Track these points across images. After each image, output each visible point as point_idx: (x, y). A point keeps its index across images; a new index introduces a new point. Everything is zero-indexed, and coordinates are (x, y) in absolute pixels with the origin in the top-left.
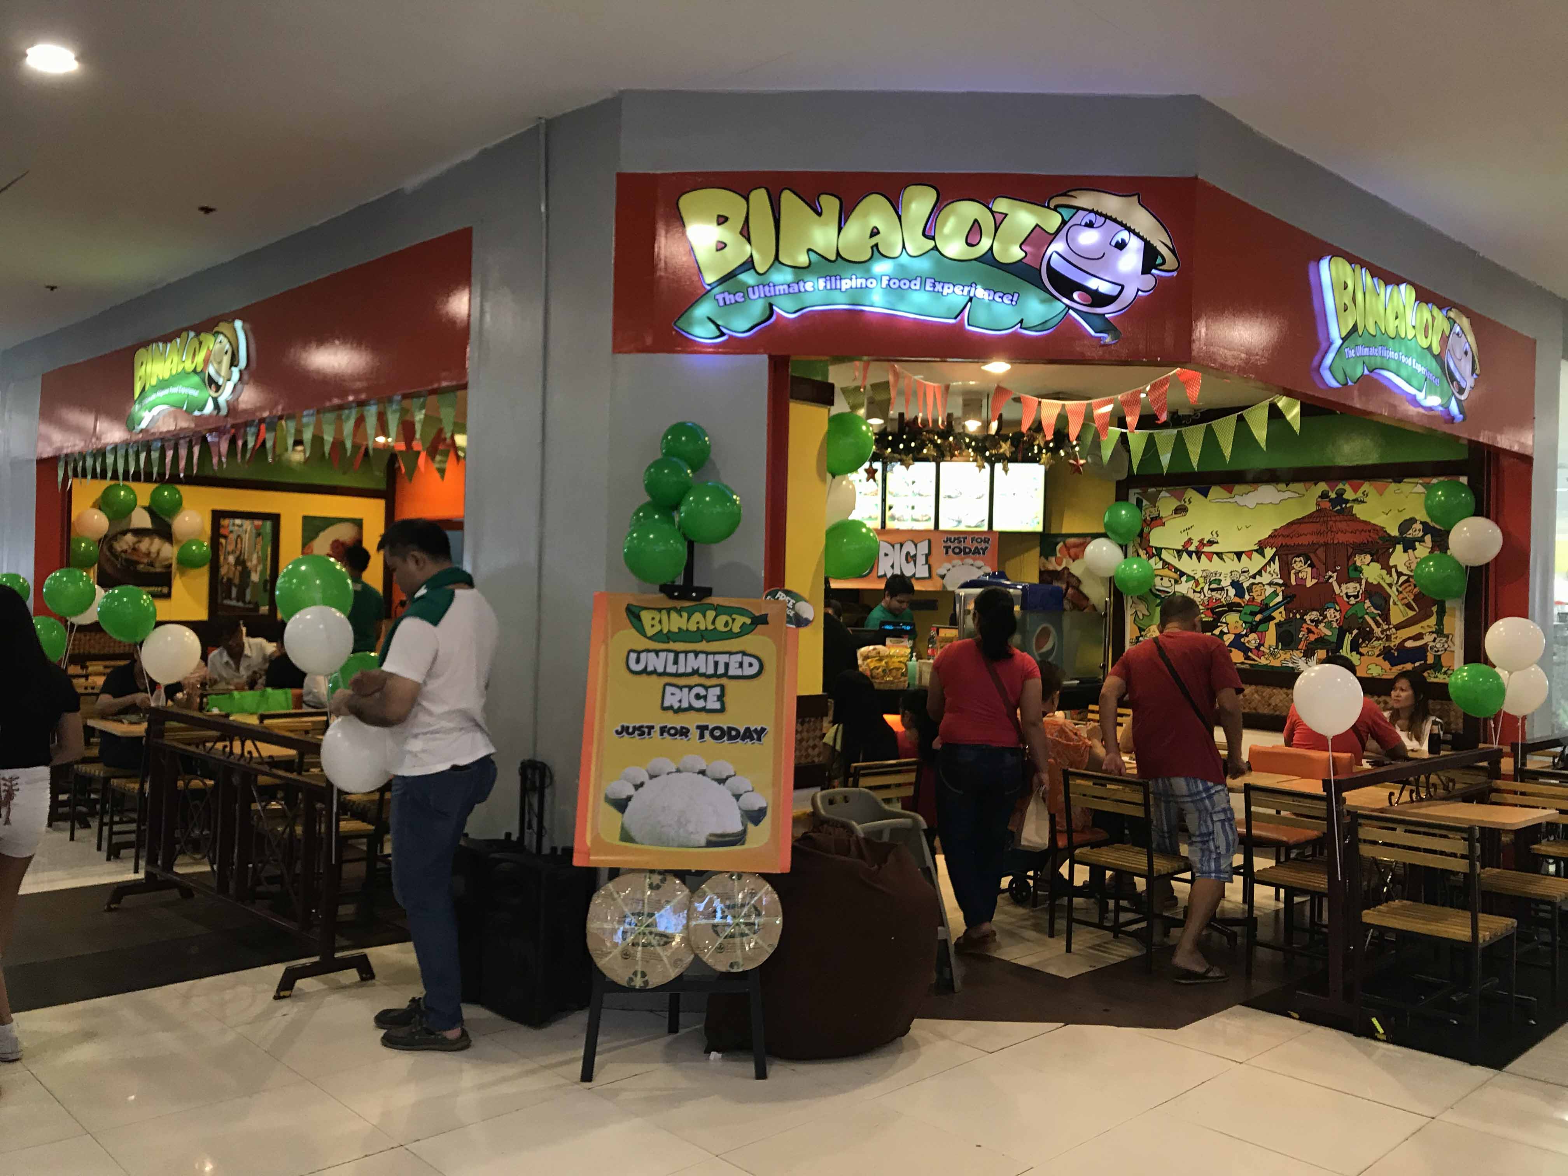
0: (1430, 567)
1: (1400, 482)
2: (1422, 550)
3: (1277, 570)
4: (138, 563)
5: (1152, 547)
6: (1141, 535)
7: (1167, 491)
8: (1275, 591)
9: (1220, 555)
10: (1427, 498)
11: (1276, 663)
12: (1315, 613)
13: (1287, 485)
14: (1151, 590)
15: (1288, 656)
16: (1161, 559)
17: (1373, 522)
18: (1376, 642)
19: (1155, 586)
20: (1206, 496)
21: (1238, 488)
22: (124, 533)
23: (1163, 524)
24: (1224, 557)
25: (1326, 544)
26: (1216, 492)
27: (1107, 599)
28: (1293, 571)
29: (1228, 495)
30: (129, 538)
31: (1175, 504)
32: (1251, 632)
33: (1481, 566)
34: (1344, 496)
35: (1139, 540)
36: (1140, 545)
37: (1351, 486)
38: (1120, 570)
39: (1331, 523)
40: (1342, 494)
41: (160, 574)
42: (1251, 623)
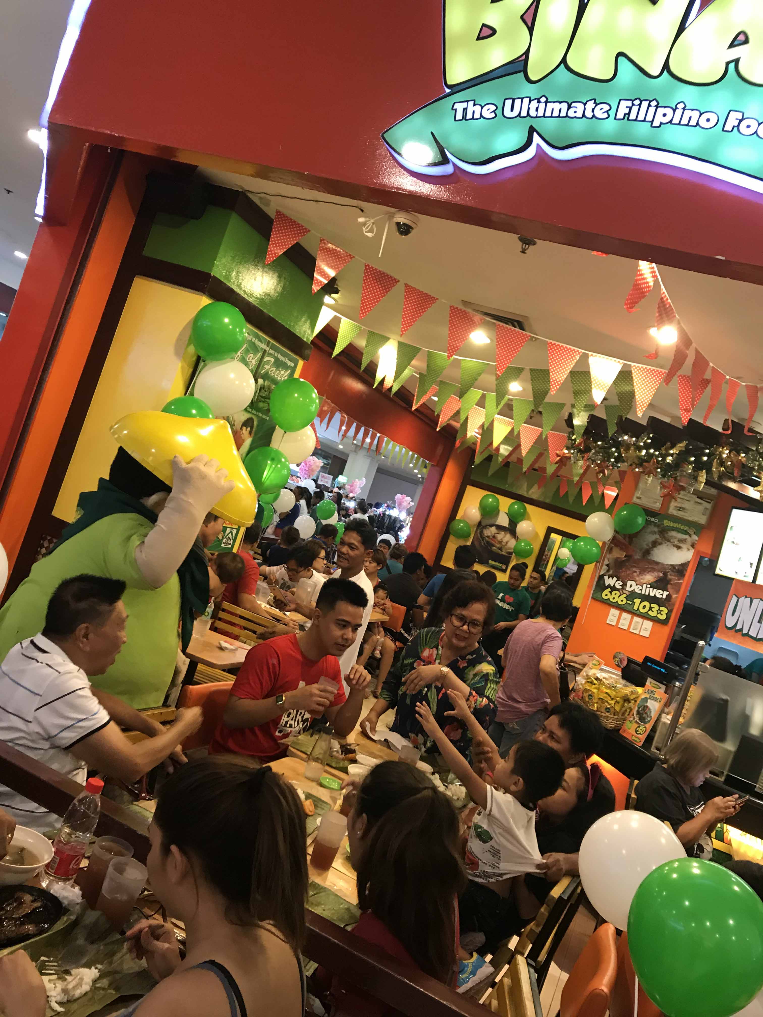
4: (493, 546)
22: (491, 526)
30: (493, 529)
41: (503, 555)
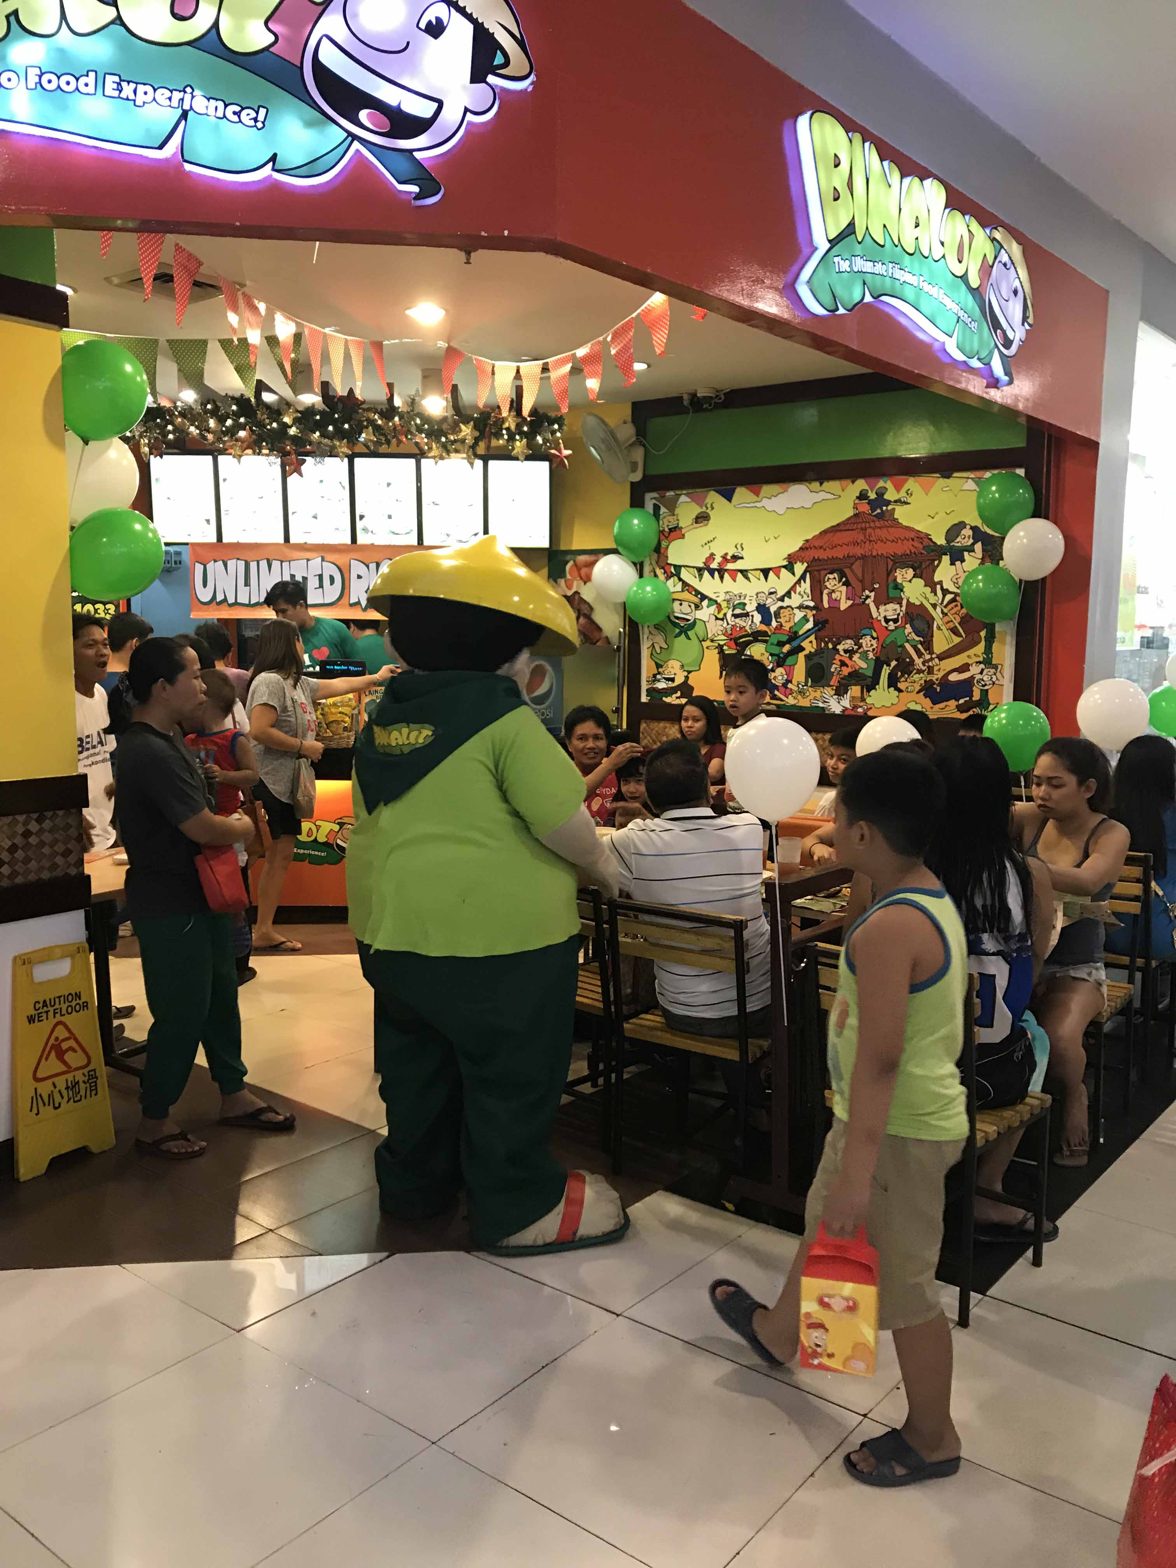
0: (978, 582)
1: (948, 477)
2: (971, 562)
3: (808, 591)
5: (671, 565)
6: (658, 549)
7: (687, 495)
8: (805, 616)
9: (744, 573)
10: (980, 495)
11: (805, 703)
12: (849, 641)
13: (821, 484)
14: (669, 617)
15: (818, 694)
16: (680, 579)
17: (918, 527)
18: (917, 675)
19: (674, 612)
20: (730, 500)
21: (766, 489)
23: (683, 537)
24: (750, 575)
25: (864, 557)
26: (741, 493)
27: (622, 630)
28: (826, 592)
29: (755, 498)
31: (696, 510)
32: (779, 666)
33: (1036, 581)
34: (885, 497)
35: (656, 555)
36: (657, 563)
37: (893, 483)
38: (632, 593)
39: (869, 530)
40: (883, 494)
42: (778, 655)
